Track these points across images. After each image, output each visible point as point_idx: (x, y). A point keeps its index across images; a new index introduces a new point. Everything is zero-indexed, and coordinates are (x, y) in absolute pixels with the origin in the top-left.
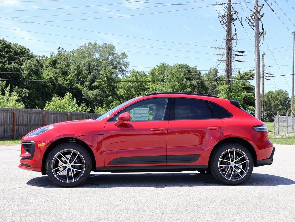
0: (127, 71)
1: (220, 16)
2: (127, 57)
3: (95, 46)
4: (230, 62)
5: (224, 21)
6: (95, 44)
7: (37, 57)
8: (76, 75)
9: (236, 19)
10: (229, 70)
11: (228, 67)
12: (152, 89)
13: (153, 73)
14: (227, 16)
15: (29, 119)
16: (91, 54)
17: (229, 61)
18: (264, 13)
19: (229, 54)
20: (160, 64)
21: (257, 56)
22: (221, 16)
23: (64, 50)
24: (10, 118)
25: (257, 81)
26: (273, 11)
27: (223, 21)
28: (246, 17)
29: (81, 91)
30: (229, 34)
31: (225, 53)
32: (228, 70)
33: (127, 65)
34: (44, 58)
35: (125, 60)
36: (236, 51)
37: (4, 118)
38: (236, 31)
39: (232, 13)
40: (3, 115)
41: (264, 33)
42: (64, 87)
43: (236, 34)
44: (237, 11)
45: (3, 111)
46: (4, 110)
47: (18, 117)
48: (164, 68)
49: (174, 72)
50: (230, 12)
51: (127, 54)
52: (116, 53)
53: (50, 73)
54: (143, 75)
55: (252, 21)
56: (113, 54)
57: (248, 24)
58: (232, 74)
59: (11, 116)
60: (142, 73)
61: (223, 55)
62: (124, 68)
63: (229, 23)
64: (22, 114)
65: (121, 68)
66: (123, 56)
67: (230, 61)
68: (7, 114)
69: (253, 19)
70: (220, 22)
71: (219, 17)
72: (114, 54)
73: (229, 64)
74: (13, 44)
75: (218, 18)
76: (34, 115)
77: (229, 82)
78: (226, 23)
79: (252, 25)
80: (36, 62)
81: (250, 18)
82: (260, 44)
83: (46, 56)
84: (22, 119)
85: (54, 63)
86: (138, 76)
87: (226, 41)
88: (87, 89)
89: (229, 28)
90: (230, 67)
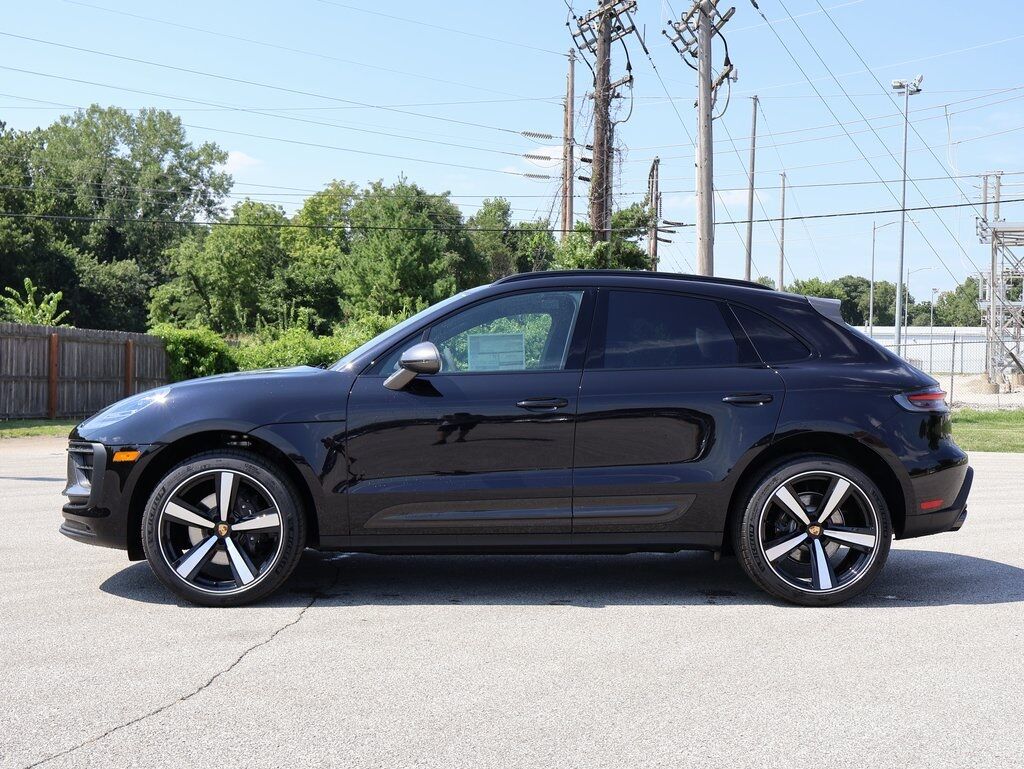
1: (574, 18)
2: (223, 158)
3: (114, 118)
4: (607, 172)
5: (588, 35)
6: (113, 113)
8: (54, 212)
10: (604, 197)
11: (600, 188)
12: (310, 261)
13: (313, 209)
14: (597, 19)
16: (101, 144)
17: (602, 169)
18: (733, 8)
19: (602, 145)
20: (326, 187)
21: (703, 154)
22: (578, 18)
25: (702, 234)
26: (756, 6)
27: (582, 33)
28: (670, 22)
29: (72, 265)
30: (602, 80)
32: (601, 196)
33: (223, 185)
35: (218, 168)
38: (629, 68)
39: (616, 8)
41: (731, 75)
43: (631, 77)
44: (635, 3)
49: (396, 207)
50: (611, 4)
51: (223, 149)
52: (186, 145)
54: (278, 220)
55: (687, 35)
56: (177, 148)
57: (674, 45)
58: (611, 211)
60: (277, 211)
62: (213, 194)
63: (604, 42)
65: (204, 194)
66: (210, 155)
67: (607, 168)
69: (690, 30)
70: (574, 36)
71: (571, 21)
72: (182, 147)
73: (605, 176)
75: (568, 24)
77: (602, 236)
78: (593, 43)
79: (684, 50)
81: (682, 27)
82: (714, 114)
86: (265, 224)
87: (594, 102)
88: (93, 258)
89: (604, 57)
90: (607, 189)
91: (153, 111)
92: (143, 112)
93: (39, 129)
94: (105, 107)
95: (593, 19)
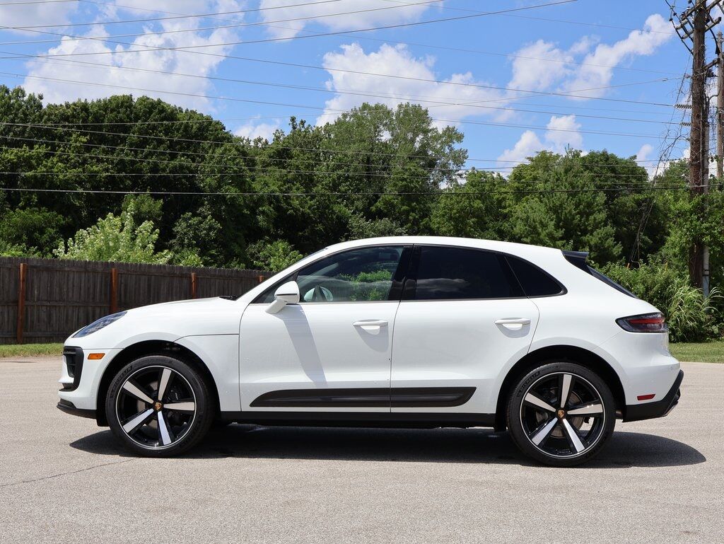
0: (460, 172)
1: (675, 14)
2: (460, 138)
5: (688, 27)
6: (377, 108)
7: (242, 141)
9: (720, 19)
10: (701, 160)
11: (697, 151)
13: (519, 175)
14: (693, 14)
15: (155, 289)
16: (371, 133)
17: (698, 136)
19: (698, 116)
20: (537, 155)
22: (679, 14)
23: (306, 125)
29: (347, 223)
30: (699, 63)
32: (698, 158)
33: (459, 158)
34: (260, 145)
35: (457, 146)
38: (718, 51)
40: (83, 280)
42: (303, 213)
45: (82, 269)
47: (123, 285)
51: (460, 131)
52: (433, 129)
53: (271, 181)
56: (425, 132)
58: (708, 169)
60: (495, 176)
61: (684, 124)
64: (134, 276)
65: (444, 165)
66: (450, 137)
67: (703, 135)
68: (94, 277)
70: (677, 29)
71: (673, 17)
72: (429, 131)
73: (701, 142)
74: (186, 112)
75: (671, 20)
76: (167, 280)
78: (691, 33)
80: (236, 153)
83: (264, 140)
84: (136, 289)
85: (281, 154)
87: (691, 80)
88: (362, 217)
89: (699, 44)
91: (407, 105)
92: (400, 106)
93: (328, 124)
94: (372, 104)
95: (690, 13)
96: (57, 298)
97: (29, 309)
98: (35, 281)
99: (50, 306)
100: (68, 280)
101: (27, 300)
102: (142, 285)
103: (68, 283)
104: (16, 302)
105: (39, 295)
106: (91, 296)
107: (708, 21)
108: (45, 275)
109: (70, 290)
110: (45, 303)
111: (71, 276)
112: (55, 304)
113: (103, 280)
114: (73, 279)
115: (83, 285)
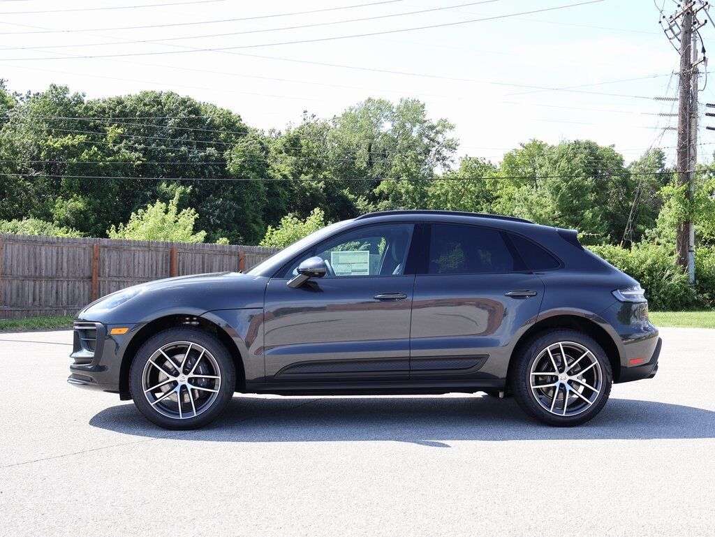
0: (452, 159)
1: (664, 17)
2: (451, 128)
3: (382, 106)
5: (676, 29)
6: (381, 102)
7: (257, 132)
9: (706, 21)
10: (686, 148)
11: (684, 140)
12: (507, 197)
13: (510, 161)
15: (208, 266)
16: (372, 123)
17: (685, 127)
19: (685, 109)
22: (667, 17)
23: (316, 118)
24: (164, 265)
27: (671, 28)
30: (686, 61)
31: (676, 110)
32: (684, 147)
33: (452, 146)
34: (273, 135)
35: (449, 135)
36: (708, 105)
37: (148, 263)
38: (704, 51)
39: (694, 8)
40: (147, 258)
43: (704, 58)
44: (707, 3)
45: (146, 249)
46: (149, 247)
48: (537, 149)
50: (689, 5)
51: (451, 122)
52: (428, 120)
54: (486, 167)
56: (422, 122)
58: (693, 157)
59: (166, 260)
60: (486, 162)
61: (671, 115)
62: (445, 152)
63: (686, 33)
64: (190, 255)
65: (438, 152)
66: (444, 126)
68: (157, 255)
70: (665, 31)
71: (662, 20)
72: (425, 121)
73: (688, 132)
75: (660, 22)
76: (218, 258)
77: (686, 177)
78: (679, 34)
83: (277, 132)
84: (192, 266)
85: (293, 144)
86: (477, 171)
87: (679, 78)
89: (686, 44)
90: (690, 141)
91: (407, 100)
92: (401, 101)
93: (335, 116)
94: (376, 99)
95: (678, 17)
96: (125, 275)
97: (101, 284)
98: (106, 259)
99: (119, 282)
100: (134, 259)
101: (99, 276)
102: (197, 263)
103: (134, 261)
104: (90, 278)
105: (110, 271)
106: (154, 272)
107: (695, 23)
108: (114, 254)
109: (136, 267)
110: (115, 279)
111: (137, 255)
112: (124, 279)
113: (164, 259)
114: (139, 257)
115: (146, 263)
